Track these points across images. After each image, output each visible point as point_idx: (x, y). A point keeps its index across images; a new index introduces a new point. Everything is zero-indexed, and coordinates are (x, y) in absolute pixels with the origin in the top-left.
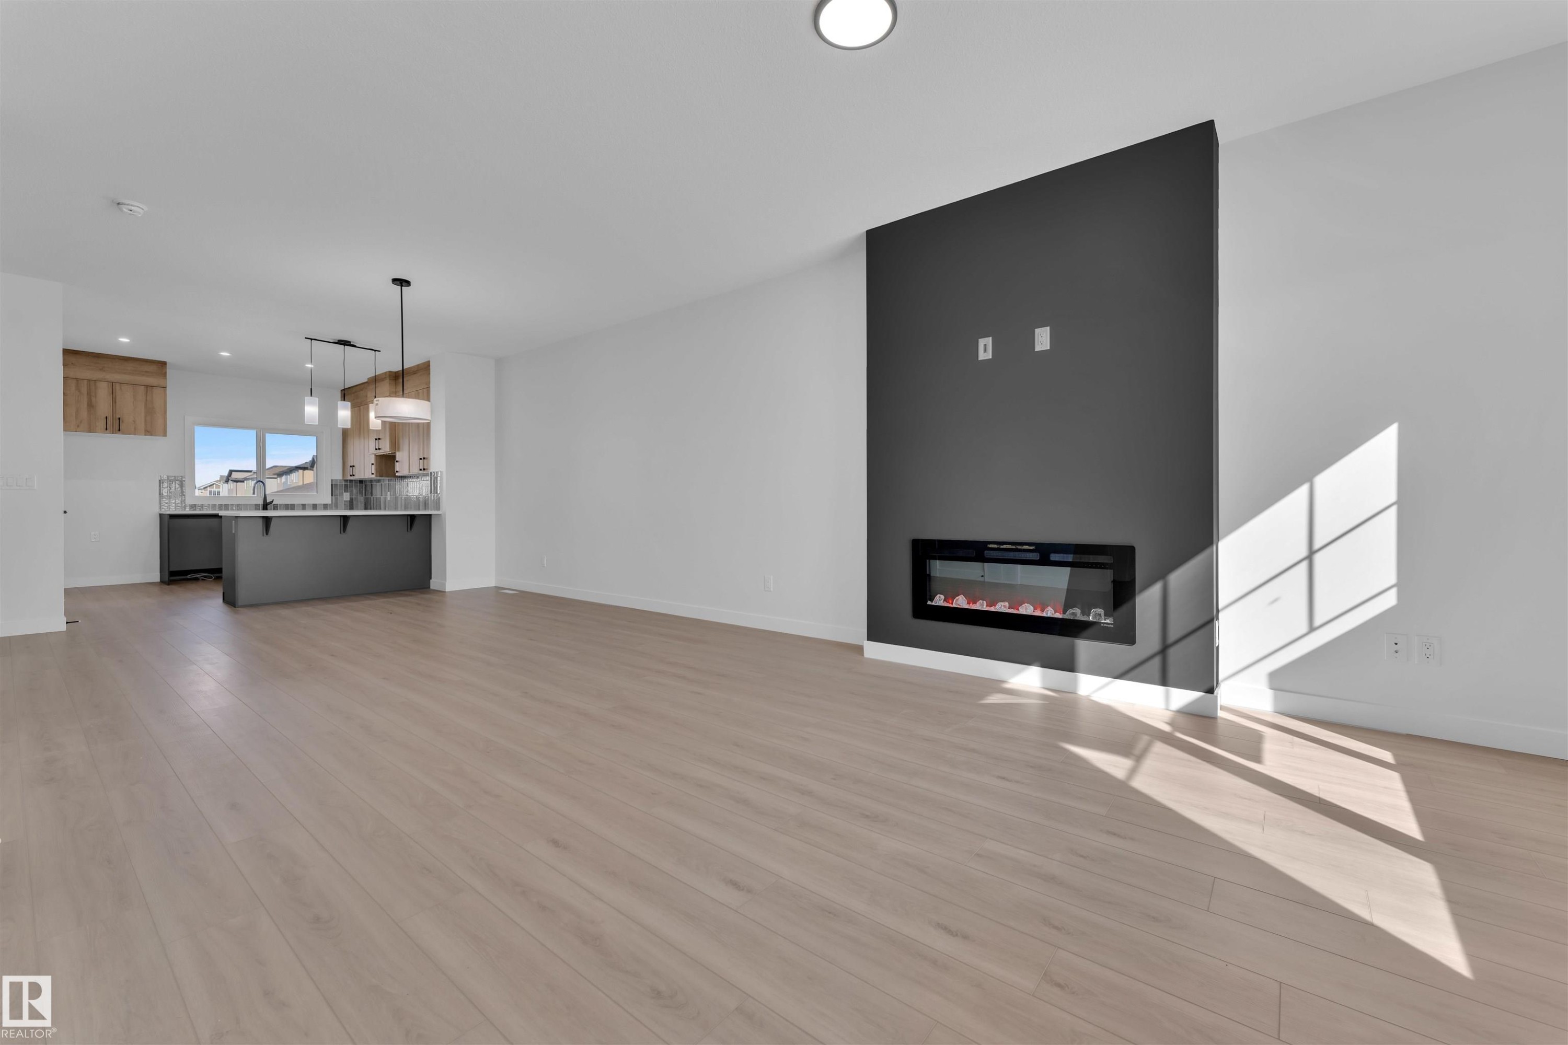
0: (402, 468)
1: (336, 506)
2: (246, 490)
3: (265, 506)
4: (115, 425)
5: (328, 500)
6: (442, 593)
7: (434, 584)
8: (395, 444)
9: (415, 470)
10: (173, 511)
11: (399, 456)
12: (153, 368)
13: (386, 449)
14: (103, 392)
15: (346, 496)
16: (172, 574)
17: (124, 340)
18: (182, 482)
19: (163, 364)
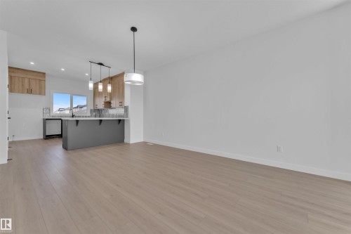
0: (113, 105)
1: (91, 116)
2: (67, 112)
3: (73, 116)
4: (30, 91)
5: (89, 114)
6: (129, 144)
7: (125, 141)
8: (111, 98)
9: (118, 106)
10: (47, 118)
11: (112, 102)
12: (41, 75)
13: (108, 99)
14: (26, 81)
15: (94, 114)
16: (47, 136)
17: (32, 63)
18: (49, 109)
19: (44, 74)
